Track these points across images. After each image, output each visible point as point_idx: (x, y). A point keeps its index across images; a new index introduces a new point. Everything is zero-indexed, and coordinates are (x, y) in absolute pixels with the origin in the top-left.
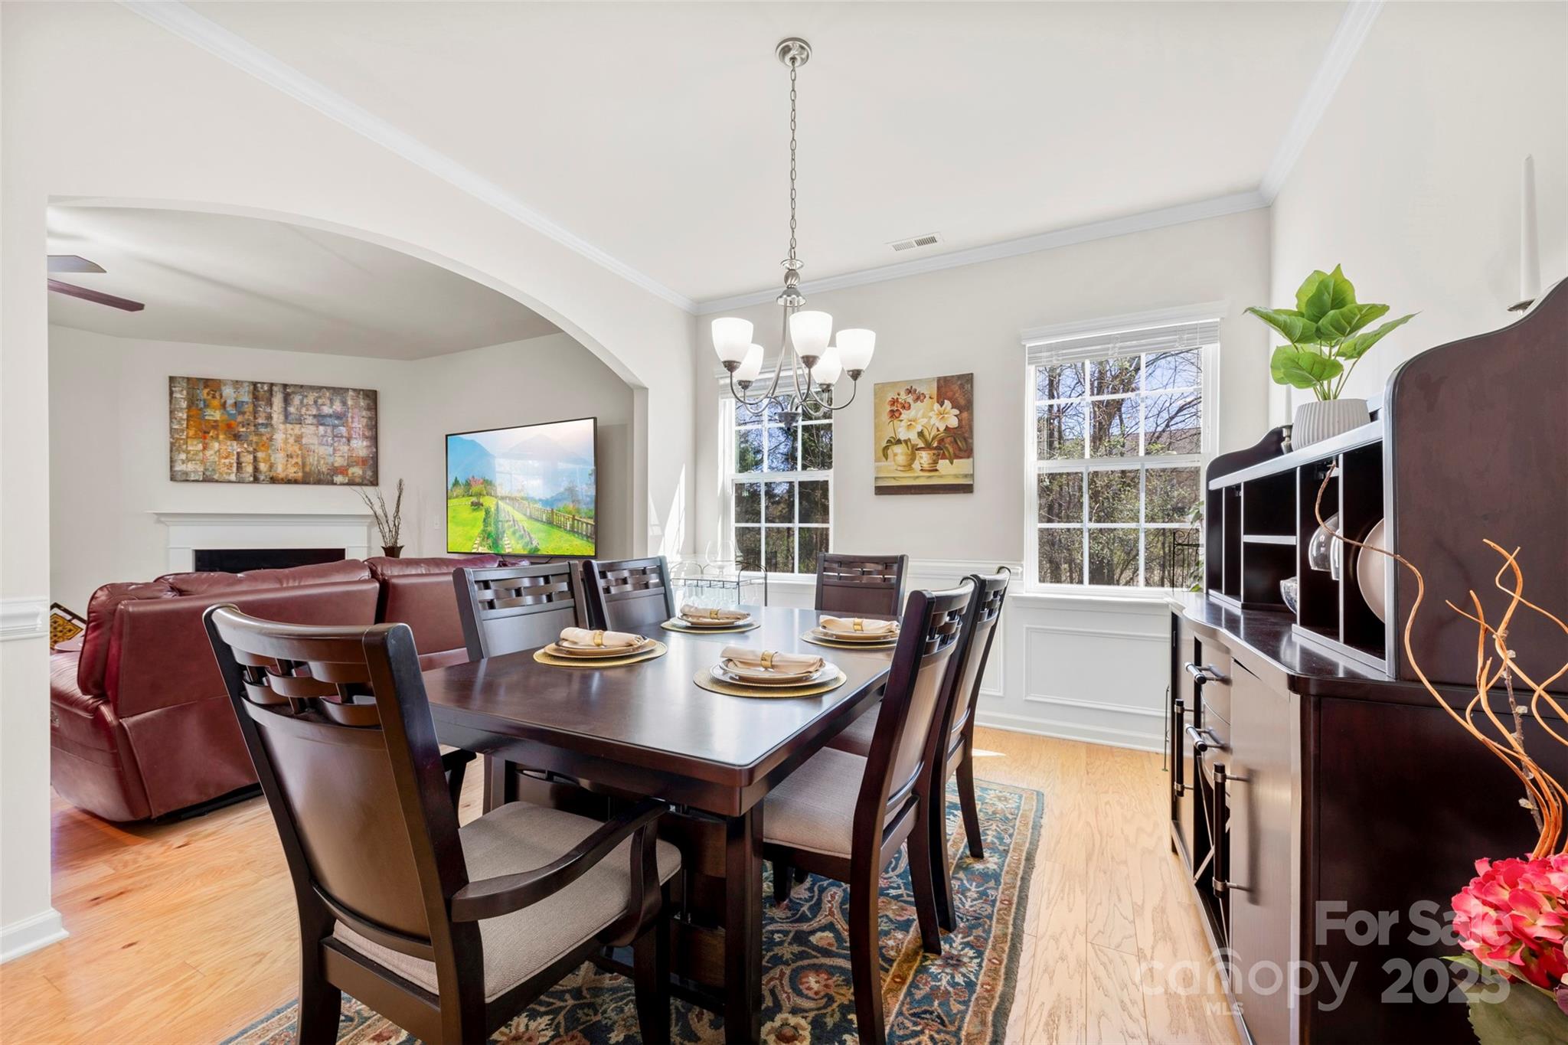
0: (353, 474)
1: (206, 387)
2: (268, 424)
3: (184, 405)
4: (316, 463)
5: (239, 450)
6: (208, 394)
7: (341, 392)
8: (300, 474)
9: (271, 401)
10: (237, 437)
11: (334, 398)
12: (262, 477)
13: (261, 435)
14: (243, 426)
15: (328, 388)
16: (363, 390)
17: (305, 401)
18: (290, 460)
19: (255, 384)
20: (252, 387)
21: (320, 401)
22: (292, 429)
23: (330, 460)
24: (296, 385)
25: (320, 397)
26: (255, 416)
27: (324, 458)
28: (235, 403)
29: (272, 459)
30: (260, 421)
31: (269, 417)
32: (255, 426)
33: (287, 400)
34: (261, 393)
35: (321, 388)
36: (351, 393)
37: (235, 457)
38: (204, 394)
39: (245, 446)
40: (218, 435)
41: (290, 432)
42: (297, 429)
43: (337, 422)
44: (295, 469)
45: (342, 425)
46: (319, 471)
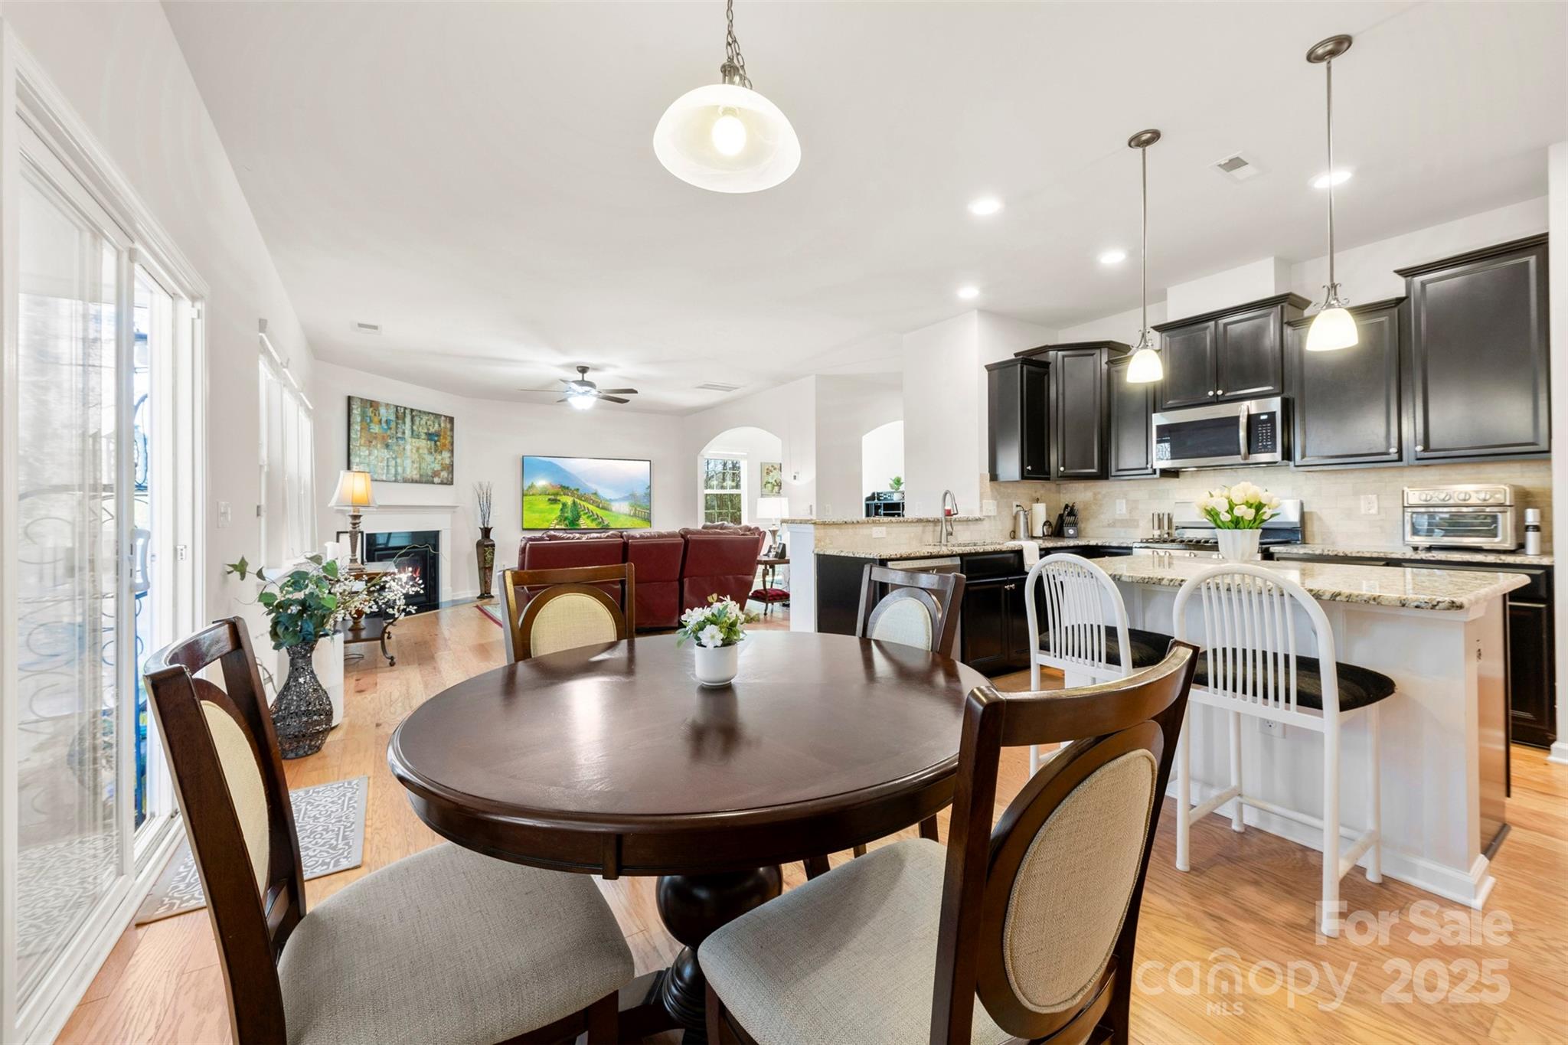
0: (443, 476)
1: (371, 406)
2: (403, 439)
3: (359, 419)
4: (426, 467)
5: (388, 456)
6: (372, 412)
7: (438, 417)
8: (418, 476)
9: (404, 420)
10: (387, 446)
11: (435, 421)
13: (400, 446)
14: (390, 439)
15: (432, 414)
16: (448, 417)
17: (421, 422)
18: (413, 465)
19: (397, 407)
20: (395, 409)
21: (429, 423)
22: (415, 442)
23: (433, 466)
24: (417, 410)
25: (428, 420)
26: (396, 431)
27: (429, 465)
28: (386, 421)
29: (404, 464)
30: (399, 435)
31: (404, 433)
32: (397, 438)
33: (412, 420)
34: (399, 414)
35: (429, 413)
36: (443, 418)
37: (386, 462)
38: (370, 411)
39: (391, 453)
40: (377, 444)
41: (414, 444)
42: (417, 443)
43: (436, 438)
44: (416, 472)
45: (439, 441)
46: (427, 474)
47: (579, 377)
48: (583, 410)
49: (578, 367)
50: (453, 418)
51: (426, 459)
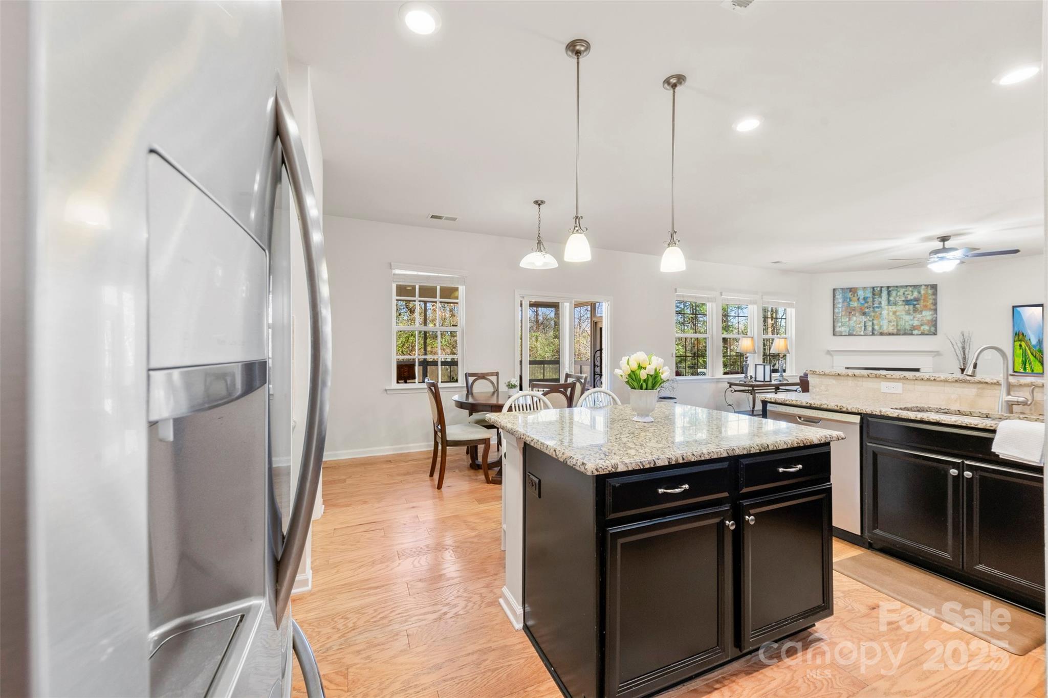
0: (924, 329)
1: (851, 291)
2: (880, 307)
3: (841, 301)
4: (903, 324)
5: (865, 320)
6: (851, 295)
7: (918, 287)
8: (895, 331)
9: (881, 295)
10: (864, 314)
11: (914, 290)
12: (876, 333)
13: (876, 312)
14: (867, 309)
15: (910, 286)
16: (930, 285)
17: (898, 294)
18: (890, 323)
19: (873, 288)
20: (872, 290)
21: (906, 293)
22: (891, 308)
23: (911, 323)
24: (894, 286)
25: (906, 291)
26: (873, 303)
27: (908, 322)
28: (864, 298)
29: (881, 323)
30: (875, 305)
31: (880, 303)
32: (873, 308)
33: (889, 294)
34: (876, 292)
35: (907, 286)
36: (923, 287)
37: (863, 324)
38: (849, 295)
39: (868, 318)
40: (855, 313)
41: (890, 309)
42: (894, 308)
43: (915, 303)
44: (893, 328)
45: (918, 304)
46: (905, 329)
47: (939, 245)
48: (944, 272)
49: (938, 238)
50: (936, 285)
51: (904, 318)
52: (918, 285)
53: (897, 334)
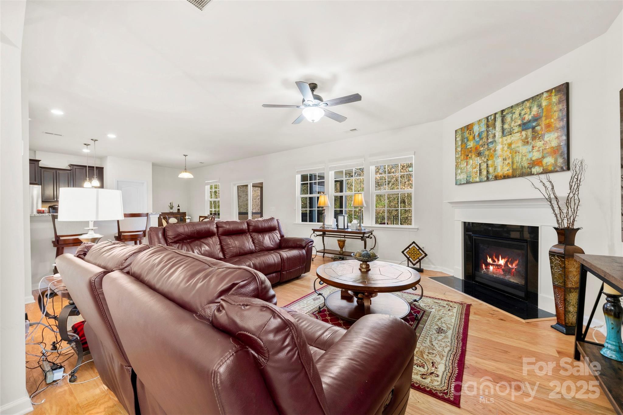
0: (546, 163)
1: (468, 130)
2: (494, 141)
3: (460, 143)
4: (520, 161)
5: (480, 162)
6: (468, 133)
7: (538, 98)
8: (511, 171)
9: (495, 125)
10: (479, 154)
11: (533, 105)
12: (490, 177)
13: (490, 149)
14: (482, 147)
15: (527, 100)
16: (557, 88)
17: (514, 117)
18: (505, 162)
19: (488, 118)
20: (486, 121)
21: (523, 113)
22: (506, 140)
23: (529, 156)
24: (508, 108)
25: (523, 109)
26: (487, 138)
27: (525, 156)
28: (479, 134)
29: (496, 164)
30: (490, 140)
31: (494, 136)
32: (487, 144)
33: (503, 121)
34: (490, 122)
35: (523, 102)
37: (479, 167)
39: (483, 159)
40: (472, 156)
41: (505, 142)
42: (509, 139)
44: (507, 168)
45: (538, 125)
46: (522, 167)
51: (521, 151)
52: (538, 95)
53: (514, 176)
